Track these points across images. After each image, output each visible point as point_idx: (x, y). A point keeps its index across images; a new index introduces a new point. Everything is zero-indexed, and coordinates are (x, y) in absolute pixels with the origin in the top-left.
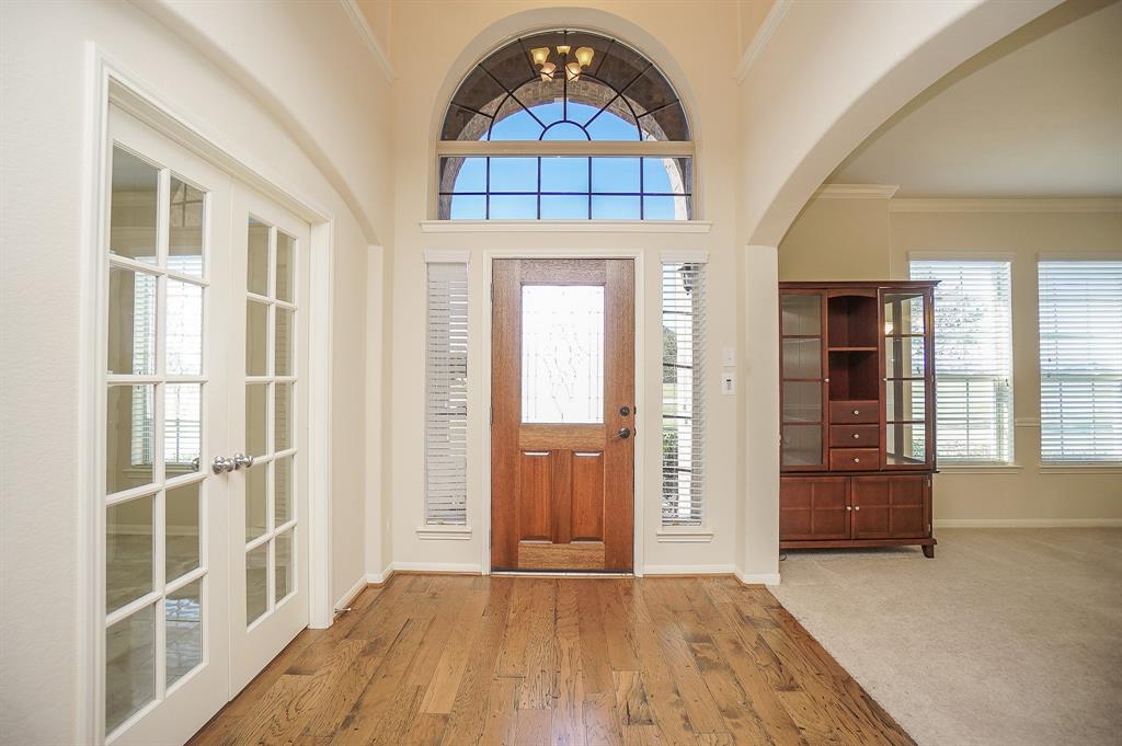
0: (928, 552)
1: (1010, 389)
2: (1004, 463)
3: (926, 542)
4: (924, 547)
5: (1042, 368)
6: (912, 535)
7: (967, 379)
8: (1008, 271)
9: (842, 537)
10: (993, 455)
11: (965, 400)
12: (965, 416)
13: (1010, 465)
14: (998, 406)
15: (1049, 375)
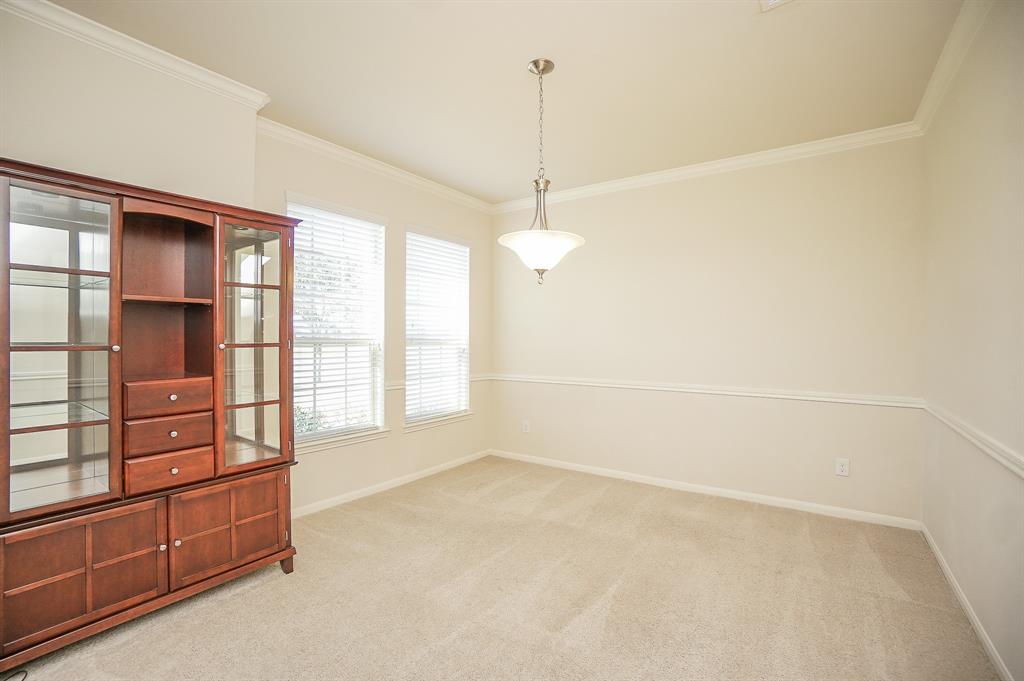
0: (287, 567)
1: (382, 353)
2: (377, 428)
3: (283, 555)
4: (282, 562)
5: (407, 332)
6: (265, 552)
7: (346, 343)
8: (383, 235)
9: (153, 593)
10: (368, 421)
11: (343, 366)
12: (343, 383)
13: (381, 430)
14: (373, 370)
15: (412, 339)
